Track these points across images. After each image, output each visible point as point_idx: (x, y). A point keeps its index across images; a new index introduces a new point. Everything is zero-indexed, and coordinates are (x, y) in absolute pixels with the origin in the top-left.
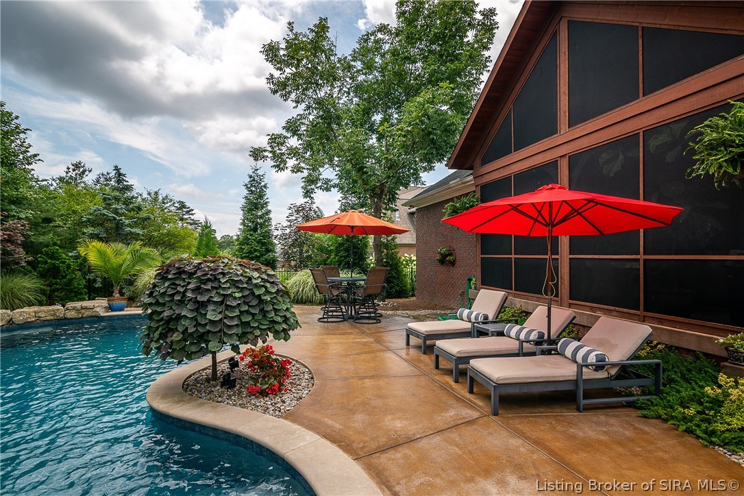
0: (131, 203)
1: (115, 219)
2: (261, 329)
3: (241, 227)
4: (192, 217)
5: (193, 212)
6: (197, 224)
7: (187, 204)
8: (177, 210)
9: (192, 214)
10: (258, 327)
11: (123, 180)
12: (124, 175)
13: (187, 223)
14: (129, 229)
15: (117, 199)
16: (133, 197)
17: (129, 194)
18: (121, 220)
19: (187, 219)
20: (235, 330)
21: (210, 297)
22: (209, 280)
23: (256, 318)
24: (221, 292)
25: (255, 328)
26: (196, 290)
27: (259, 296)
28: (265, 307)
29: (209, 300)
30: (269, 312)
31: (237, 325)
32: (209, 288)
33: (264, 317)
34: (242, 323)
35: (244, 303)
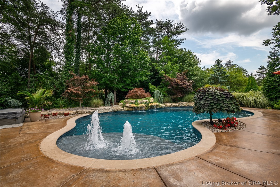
0: (223, 71)
1: (216, 77)
14: (221, 80)
15: (218, 71)
16: (223, 70)
17: (222, 68)
18: (218, 77)
20: (208, 107)
21: (202, 97)
22: (203, 93)
23: (216, 105)
24: (206, 96)
25: (215, 108)
26: (200, 96)
27: (217, 98)
28: (219, 102)
29: (202, 99)
30: (221, 103)
31: (209, 106)
32: (202, 95)
33: (219, 105)
34: (211, 106)
35: (213, 100)
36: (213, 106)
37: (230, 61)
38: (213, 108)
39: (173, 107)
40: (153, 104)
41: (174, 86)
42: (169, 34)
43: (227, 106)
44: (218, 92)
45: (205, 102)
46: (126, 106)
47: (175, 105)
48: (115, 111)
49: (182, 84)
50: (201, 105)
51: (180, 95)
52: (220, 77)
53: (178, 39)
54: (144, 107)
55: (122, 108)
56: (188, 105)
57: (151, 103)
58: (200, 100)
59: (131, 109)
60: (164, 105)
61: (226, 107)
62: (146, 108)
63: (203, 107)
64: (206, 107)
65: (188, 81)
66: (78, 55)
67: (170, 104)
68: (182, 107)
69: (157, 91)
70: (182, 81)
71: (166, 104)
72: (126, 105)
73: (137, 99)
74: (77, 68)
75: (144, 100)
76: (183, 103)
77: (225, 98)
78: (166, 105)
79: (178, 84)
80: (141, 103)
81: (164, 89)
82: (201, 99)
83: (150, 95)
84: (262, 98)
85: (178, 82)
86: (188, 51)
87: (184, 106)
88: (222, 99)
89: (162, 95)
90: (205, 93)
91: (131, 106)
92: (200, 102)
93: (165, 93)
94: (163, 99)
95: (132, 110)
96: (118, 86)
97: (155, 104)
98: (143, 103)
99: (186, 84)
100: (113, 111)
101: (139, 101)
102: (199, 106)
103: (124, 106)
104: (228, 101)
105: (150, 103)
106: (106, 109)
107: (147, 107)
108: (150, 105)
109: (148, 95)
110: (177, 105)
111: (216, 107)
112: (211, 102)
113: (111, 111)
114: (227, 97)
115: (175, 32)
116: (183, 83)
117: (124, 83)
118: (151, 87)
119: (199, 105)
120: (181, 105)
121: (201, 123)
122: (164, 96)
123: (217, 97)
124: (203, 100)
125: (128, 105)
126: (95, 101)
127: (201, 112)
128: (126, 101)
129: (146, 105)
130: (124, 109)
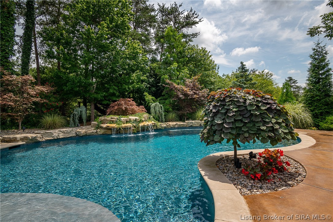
0: (248, 77)
1: (240, 85)
2: (250, 134)
3: (307, 82)
4: (296, 85)
5: (297, 82)
6: (299, 88)
7: (293, 78)
8: (288, 82)
9: (296, 83)
10: (247, 131)
11: (245, 68)
12: (245, 65)
13: (293, 88)
15: (242, 77)
16: (248, 75)
18: (242, 85)
19: (293, 86)
20: (230, 131)
21: (219, 110)
22: (221, 101)
23: (248, 125)
24: (226, 107)
25: (245, 132)
26: (215, 106)
27: (250, 111)
28: (253, 118)
29: (218, 112)
30: (257, 122)
31: (231, 128)
32: (219, 104)
33: (254, 125)
34: (237, 127)
35: (240, 115)
36: (240, 128)
37: (254, 69)
38: (241, 133)
39: (178, 128)
40: (146, 123)
41: (181, 96)
42: (176, 26)
43: (271, 129)
44: (252, 97)
45: (223, 119)
46: (102, 128)
47: (182, 125)
48: (81, 135)
49: (192, 94)
50: (215, 125)
51: (189, 110)
52: (244, 85)
53: (189, 34)
54: (130, 128)
55: (94, 129)
56: (200, 124)
57: (143, 121)
58: (214, 116)
59: (109, 132)
60: (165, 125)
61: (270, 131)
62: (133, 130)
63: (219, 130)
64: (226, 132)
65: (201, 90)
66: (28, 45)
67: (174, 123)
68: (191, 127)
69: (156, 104)
70: (193, 90)
71: (168, 123)
72: (102, 125)
73: (122, 115)
74: (25, 66)
75: (133, 118)
76: (193, 121)
77: (265, 110)
78: (168, 125)
79: (186, 95)
80: (127, 122)
81: (167, 102)
82: (215, 114)
83: (144, 109)
84: (302, 113)
85: (186, 91)
86: (201, 49)
87: (194, 126)
88: (261, 113)
89: (163, 110)
90: (224, 100)
91: (109, 126)
92: (213, 120)
93: (168, 107)
94: (165, 115)
95: (111, 133)
96: (95, 96)
97: (150, 123)
98: (130, 122)
99: (198, 94)
100: (78, 135)
101: (123, 118)
102: (212, 129)
103: (98, 127)
104: (273, 118)
105: (141, 121)
106: (63, 132)
107: (135, 127)
108: (141, 124)
109: (141, 109)
110: (184, 125)
111: (248, 131)
112: (236, 119)
113: (74, 135)
114: (270, 110)
115: (184, 24)
116: (194, 93)
117: (107, 92)
118: (149, 97)
119: (212, 125)
120: (190, 125)
121: (217, 162)
122: (167, 111)
123: (249, 108)
124: (219, 116)
125: (104, 126)
126: (48, 119)
127: (216, 142)
128: (102, 119)
129: (135, 125)
130: (98, 133)
